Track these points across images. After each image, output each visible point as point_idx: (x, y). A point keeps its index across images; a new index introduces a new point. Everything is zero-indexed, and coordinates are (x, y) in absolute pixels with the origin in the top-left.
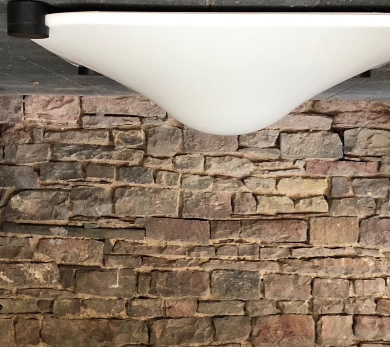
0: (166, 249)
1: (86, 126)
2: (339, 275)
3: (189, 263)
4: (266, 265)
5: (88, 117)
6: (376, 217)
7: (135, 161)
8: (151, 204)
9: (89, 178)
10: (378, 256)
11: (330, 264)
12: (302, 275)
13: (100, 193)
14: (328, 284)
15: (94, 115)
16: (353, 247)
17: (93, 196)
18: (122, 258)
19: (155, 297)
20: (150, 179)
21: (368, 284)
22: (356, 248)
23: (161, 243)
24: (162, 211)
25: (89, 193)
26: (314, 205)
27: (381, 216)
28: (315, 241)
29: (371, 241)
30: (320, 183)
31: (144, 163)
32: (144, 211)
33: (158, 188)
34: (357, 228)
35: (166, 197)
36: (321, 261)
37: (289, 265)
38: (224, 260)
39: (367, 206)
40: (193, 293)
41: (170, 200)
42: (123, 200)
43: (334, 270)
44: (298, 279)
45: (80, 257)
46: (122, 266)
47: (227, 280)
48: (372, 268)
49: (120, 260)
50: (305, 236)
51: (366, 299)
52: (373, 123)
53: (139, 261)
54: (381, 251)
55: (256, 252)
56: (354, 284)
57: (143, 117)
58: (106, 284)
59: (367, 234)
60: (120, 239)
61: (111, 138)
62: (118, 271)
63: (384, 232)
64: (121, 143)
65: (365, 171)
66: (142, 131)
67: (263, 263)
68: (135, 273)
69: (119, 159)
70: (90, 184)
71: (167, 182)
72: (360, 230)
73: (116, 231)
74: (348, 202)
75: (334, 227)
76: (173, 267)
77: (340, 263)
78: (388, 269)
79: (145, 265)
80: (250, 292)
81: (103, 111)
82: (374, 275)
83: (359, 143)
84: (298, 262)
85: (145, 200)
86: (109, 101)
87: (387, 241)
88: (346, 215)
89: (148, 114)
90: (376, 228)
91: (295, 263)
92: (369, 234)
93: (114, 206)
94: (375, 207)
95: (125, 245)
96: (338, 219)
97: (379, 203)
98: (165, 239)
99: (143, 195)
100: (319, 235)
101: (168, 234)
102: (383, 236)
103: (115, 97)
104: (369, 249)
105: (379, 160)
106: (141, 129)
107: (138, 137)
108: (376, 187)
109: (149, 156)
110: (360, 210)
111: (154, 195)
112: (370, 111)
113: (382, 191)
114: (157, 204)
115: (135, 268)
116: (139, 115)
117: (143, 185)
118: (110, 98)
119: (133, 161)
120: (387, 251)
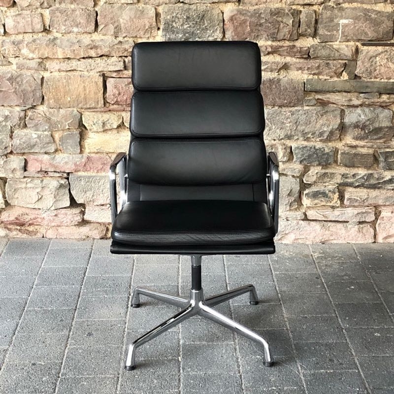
0: (279, 68)
1: (370, 211)
2: (63, 37)
5: (367, 221)
6: (24, 108)
7: (315, 171)
8: (296, 123)
9: (371, 151)
10: (17, 59)
11: (76, 52)
12: (110, 37)
13: (358, 134)
14: (77, 26)
15: (360, 223)
16: (49, 72)
17: (367, 132)
18: (334, 56)
19: (294, 7)
20: (297, 152)
21: (26, 26)
22: (46, 70)
23: (285, 74)
24: (282, 115)
25: (371, 134)
26: (100, 122)
27: (18, 109)
28: (96, 80)
29: (28, 78)
30: (95, 148)
31: (303, 169)
32: (305, 113)
33: (288, 141)
34: (46, 96)
35: (278, 131)
36: (87, 55)
37: (126, 50)
39: (36, 122)
40: (246, 14)
41: (274, 127)
42: (331, 127)
43: (70, 44)
44: (114, 32)
45: (386, 57)
46: (335, 46)
47: (203, 29)
48: (23, 46)
49: (337, 54)
50: (108, 85)
51: (28, 6)
52: (38, 214)
53: (313, 52)
54: (14, 67)
56: (44, 26)
57: (303, 220)
58: (356, 25)
59: (33, 88)
60: (336, 79)
61: (342, 198)
62: (339, 40)
63: (13, 90)
64: (330, 193)
65: (41, 162)
66: (305, 206)
68: (318, 37)
69: (333, 173)
70: (369, 144)
71: (277, 148)
72: (42, 92)
73: (340, 90)
74: (59, 126)
75: (74, 97)
76: (272, 47)
77: (64, 53)
78: (3, 43)
79: (305, 49)
80: (175, 14)
81: (350, 226)
82: (20, 37)
83: (52, 194)
84: (115, 52)
85: (304, 127)
86: (343, 238)
87: (8, 80)
88: (60, 110)
89: (298, 223)
90: (22, 95)
91: (119, 52)
92: (31, 87)
93: (341, 120)
94: (26, 119)
95: (329, 73)
96: (70, 105)
97: (21, 124)
98: (280, 80)
99: (306, 133)
100: (91, 86)
101: (276, 87)
102: (14, 86)
103: (335, 242)
104: (29, 69)
105: (26, 174)
106: (307, 207)
107: (310, 199)
108: (27, 143)
109: (298, 177)
110: (44, 115)
111: (293, 133)
112: (42, 226)
113: (19, 138)
114: (289, 123)
115: (318, 42)
116: (308, 222)
117: (305, 143)
118: (342, 241)
119: (316, 171)
120: (8, 66)
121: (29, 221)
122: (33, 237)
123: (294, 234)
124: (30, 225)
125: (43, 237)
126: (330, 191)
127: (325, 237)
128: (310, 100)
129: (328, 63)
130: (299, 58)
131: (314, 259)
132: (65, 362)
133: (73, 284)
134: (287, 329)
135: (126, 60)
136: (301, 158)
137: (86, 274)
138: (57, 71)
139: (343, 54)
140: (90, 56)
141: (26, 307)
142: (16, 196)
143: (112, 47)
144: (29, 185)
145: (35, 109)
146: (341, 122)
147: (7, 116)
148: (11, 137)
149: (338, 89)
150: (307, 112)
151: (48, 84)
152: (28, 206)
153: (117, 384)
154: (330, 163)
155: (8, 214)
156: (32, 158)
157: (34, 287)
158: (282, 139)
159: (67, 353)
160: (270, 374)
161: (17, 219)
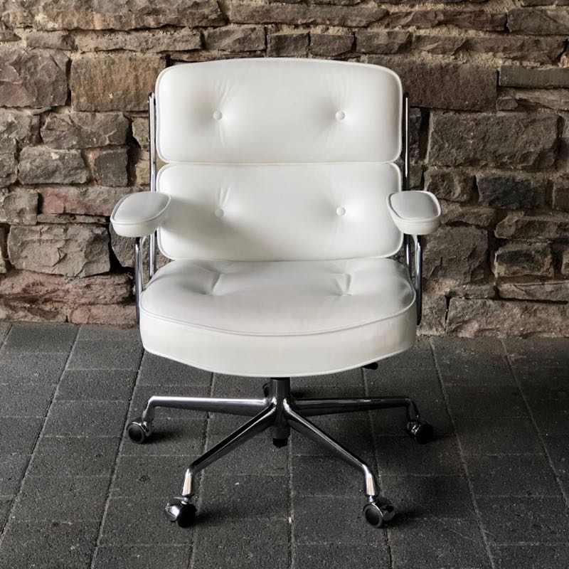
0: (456, 47)
3: (410, 18)
4: (252, 16)
6: (39, 111)
7: (513, 219)
10: (28, 30)
11: (124, 20)
16: (80, 52)
20: (484, 186)
22: (74, 49)
23: (466, 58)
24: (461, 125)
27: (28, 112)
28: (156, 66)
29: (45, 63)
32: (498, 123)
33: (470, 168)
34: (74, 90)
35: (454, 151)
36: (142, 25)
37: (205, 17)
38: (338, 25)
39: (58, 133)
41: (447, 145)
42: (541, 146)
43: (114, 7)
46: (549, 12)
48: (38, 9)
49: (552, 26)
52: (58, 284)
53: (512, 23)
54: (24, 44)
55: (273, 42)
59: (54, 78)
60: (550, 67)
61: (557, 263)
63: (21, 82)
64: (538, 254)
65: (65, 198)
66: (496, 276)
67: (258, 20)
69: (544, 222)
71: (451, 181)
72: (68, 85)
73: (557, 84)
74: (95, 139)
75: (120, 92)
76: (444, 12)
77: (104, 21)
78: (6, 5)
79: (500, 16)
83: (81, 251)
84: (188, 21)
85: (497, 145)
86: (558, 329)
87: (12, 64)
88: (97, 114)
89: (484, 304)
90: (36, 89)
91: (193, 20)
92: (49, 77)
93: (558, 134)
94: (41, 129)
95: (539, 56)
96: (113, 106)
97: (34, 137)
98: (458, 68)
99: (500, 155)
100: (147, 77)
101: (451, 78)
102: (22, 75)
103: (546, 335)
104: (47, 47)
105: (41, 218)
106: (499, 277)
107: (505, 265)
108: (42, 168)
109: (485, 228)
110: (70, 123)
111: (478, 156)
112: (65, 303)
113: (30, 160)
114: (472, 138)
115: (522, 6)
116: (500, 302)
117: (498, 173)
118: (556, 333)
119: (516, 219)
120: (12, 43)
121: (45, 295)
122: (52, 321)
123: (478, 321)
124: (46, 301)
125: (67, 321)
126: (537, 252)
127: (528, 326)
128: (507, 101)
129: (538, 40)
130: (490, 32)
131: (511, 364)
132: (106, 521)
133: (116, 399)
134: (465, 476)
135: (206, 33)
136: (491, 196)
137: (137, 383)
138: (93, 50)
139: (562, 25)
140: (147, 25)
141: (42, 433)
142: (24, 254)
143: (183, 11)
144: (45, 237)
145: (57, 113)
146: (558, 137)
147: (12, 123)
148: (17, 158)
149: (553, 83)
150: (503, 121)
151: (77, 72)
152: (43, 271)
153: (190, 557)
154: (539, 205)
155: (11, 283)
156: (49, 192)
157: (54, 401)
158: (459, 165)
159: (110, 507)
160: (437, 547)
161: (25, 290)
